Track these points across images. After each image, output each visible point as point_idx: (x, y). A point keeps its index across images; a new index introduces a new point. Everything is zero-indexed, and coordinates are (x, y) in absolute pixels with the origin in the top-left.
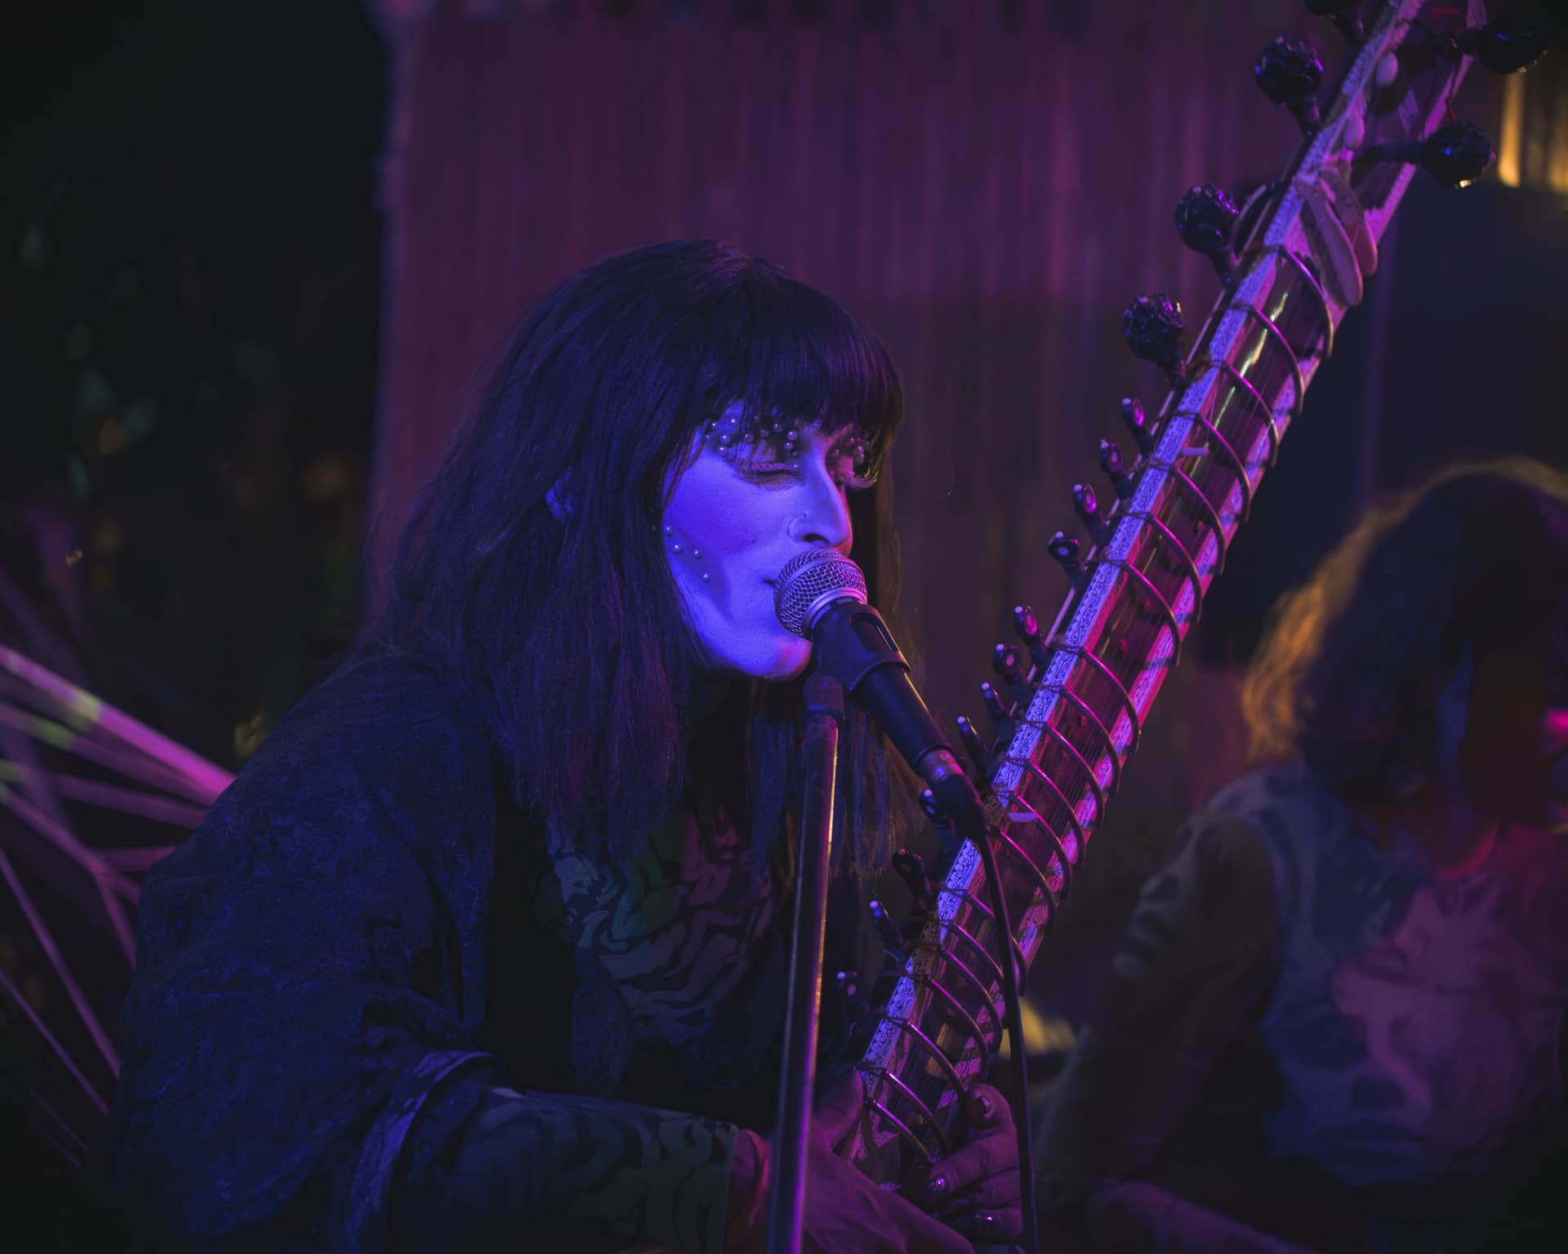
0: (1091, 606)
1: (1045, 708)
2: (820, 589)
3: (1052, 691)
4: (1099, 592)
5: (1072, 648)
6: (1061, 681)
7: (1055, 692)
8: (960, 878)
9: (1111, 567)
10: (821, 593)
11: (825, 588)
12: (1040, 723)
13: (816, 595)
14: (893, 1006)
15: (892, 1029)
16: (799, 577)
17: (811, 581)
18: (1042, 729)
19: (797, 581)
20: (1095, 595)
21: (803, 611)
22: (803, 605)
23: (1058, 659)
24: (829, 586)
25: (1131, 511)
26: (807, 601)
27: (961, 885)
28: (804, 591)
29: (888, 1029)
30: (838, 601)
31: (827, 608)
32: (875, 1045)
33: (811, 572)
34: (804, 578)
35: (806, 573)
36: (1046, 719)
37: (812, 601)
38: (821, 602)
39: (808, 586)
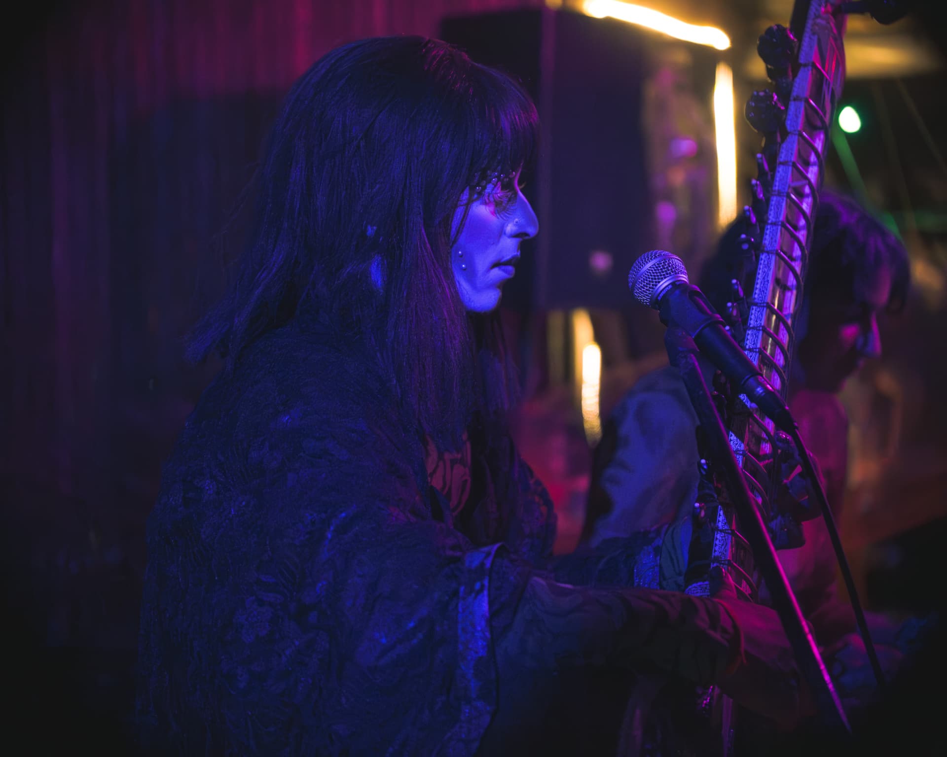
0: (764, 278)
1: (756, 340)
2: (664, 275)
3: (757, 330)
4: (766, 270)
5: (760, 304)
6: (761, 324)
7: (759, 330)
8: (736, 444)
9: (769, 255)
10: (665, 278)
11: (667, 274)
12: (756, 349)
13: (662, 279)
14: (720, 523)
15: (725, 537)
16: (650, 267)
17: (658, 270)
18: (758, 352)
19: (649, 270)
20: (764, 272)
21: (653, 288)
22: (653, 285)
23: (753, 312)
24: (670, 273)
25: (770, 222)
26: (656, 282)
27: (739, 447)
28: (654, 276)
29: (722, 537)
30: (676, 283)
31: (670, 287)
32: (717, 547)
33: (658, 264)
34: (654, 268)
35: (654, 264)
36: (759, 346)
37: (659, 282)
38: (664, 284)
39: (657, 273)
